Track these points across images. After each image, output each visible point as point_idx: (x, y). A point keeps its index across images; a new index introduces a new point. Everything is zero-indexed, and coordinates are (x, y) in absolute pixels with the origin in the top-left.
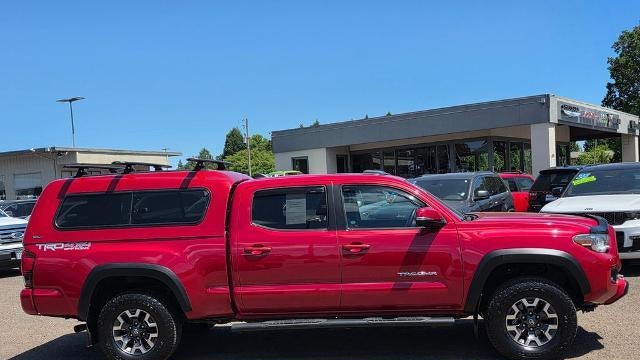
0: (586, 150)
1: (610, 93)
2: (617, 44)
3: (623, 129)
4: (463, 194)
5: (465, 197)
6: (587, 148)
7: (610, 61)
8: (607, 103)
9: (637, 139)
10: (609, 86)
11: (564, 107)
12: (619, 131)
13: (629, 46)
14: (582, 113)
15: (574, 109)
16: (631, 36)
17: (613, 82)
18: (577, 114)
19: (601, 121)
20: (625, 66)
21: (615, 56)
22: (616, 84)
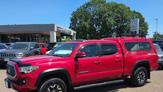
0: (66, 39)
1: (71, 25)
2: (72, 14)
3: (72, 34)
4: (27, 48)
5: (27, 49)
6: (67, 38)
7: (70, 18)
8: (70, 28)
9: (75, 37)
10: (70, 24)
11: (58, 27)
12: (71, 35)
13: (75, 15)
14: (62, 29)
15: (61, 28)
16: (75, 12)
17: (71, 23)
18: (61, 30)
19: (67, 32)
20: (73, 19)
21: (72, 17)
22: (72, 24)
